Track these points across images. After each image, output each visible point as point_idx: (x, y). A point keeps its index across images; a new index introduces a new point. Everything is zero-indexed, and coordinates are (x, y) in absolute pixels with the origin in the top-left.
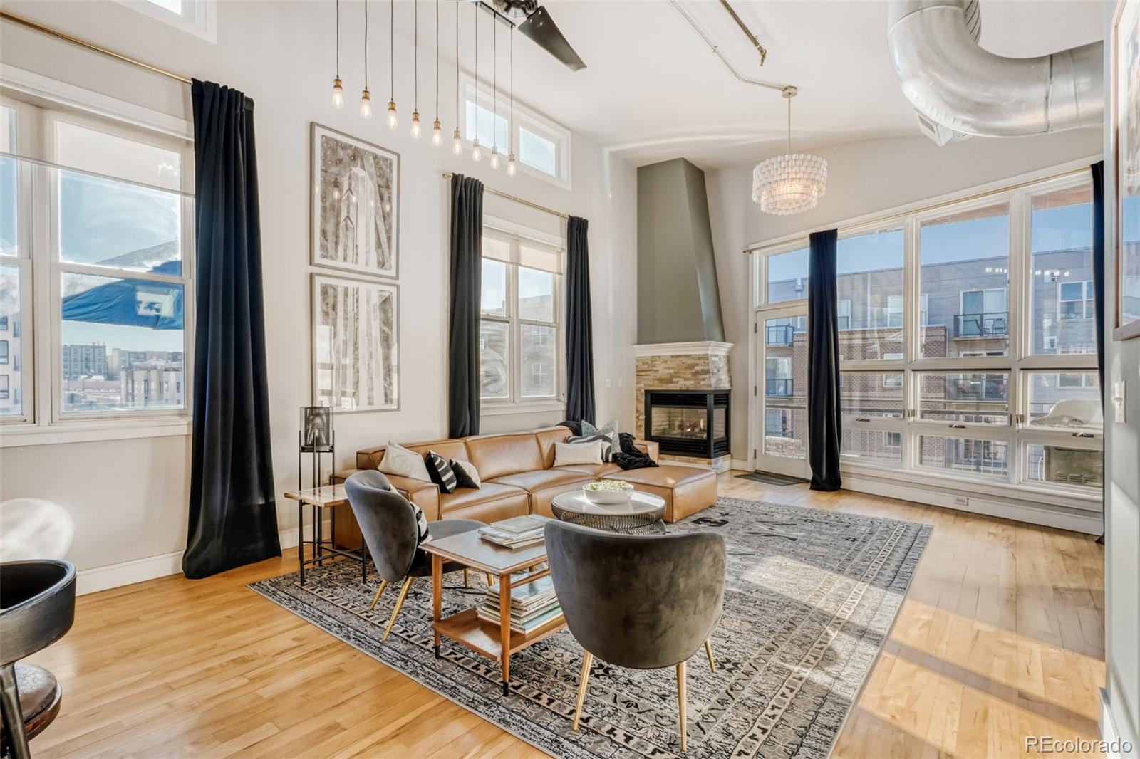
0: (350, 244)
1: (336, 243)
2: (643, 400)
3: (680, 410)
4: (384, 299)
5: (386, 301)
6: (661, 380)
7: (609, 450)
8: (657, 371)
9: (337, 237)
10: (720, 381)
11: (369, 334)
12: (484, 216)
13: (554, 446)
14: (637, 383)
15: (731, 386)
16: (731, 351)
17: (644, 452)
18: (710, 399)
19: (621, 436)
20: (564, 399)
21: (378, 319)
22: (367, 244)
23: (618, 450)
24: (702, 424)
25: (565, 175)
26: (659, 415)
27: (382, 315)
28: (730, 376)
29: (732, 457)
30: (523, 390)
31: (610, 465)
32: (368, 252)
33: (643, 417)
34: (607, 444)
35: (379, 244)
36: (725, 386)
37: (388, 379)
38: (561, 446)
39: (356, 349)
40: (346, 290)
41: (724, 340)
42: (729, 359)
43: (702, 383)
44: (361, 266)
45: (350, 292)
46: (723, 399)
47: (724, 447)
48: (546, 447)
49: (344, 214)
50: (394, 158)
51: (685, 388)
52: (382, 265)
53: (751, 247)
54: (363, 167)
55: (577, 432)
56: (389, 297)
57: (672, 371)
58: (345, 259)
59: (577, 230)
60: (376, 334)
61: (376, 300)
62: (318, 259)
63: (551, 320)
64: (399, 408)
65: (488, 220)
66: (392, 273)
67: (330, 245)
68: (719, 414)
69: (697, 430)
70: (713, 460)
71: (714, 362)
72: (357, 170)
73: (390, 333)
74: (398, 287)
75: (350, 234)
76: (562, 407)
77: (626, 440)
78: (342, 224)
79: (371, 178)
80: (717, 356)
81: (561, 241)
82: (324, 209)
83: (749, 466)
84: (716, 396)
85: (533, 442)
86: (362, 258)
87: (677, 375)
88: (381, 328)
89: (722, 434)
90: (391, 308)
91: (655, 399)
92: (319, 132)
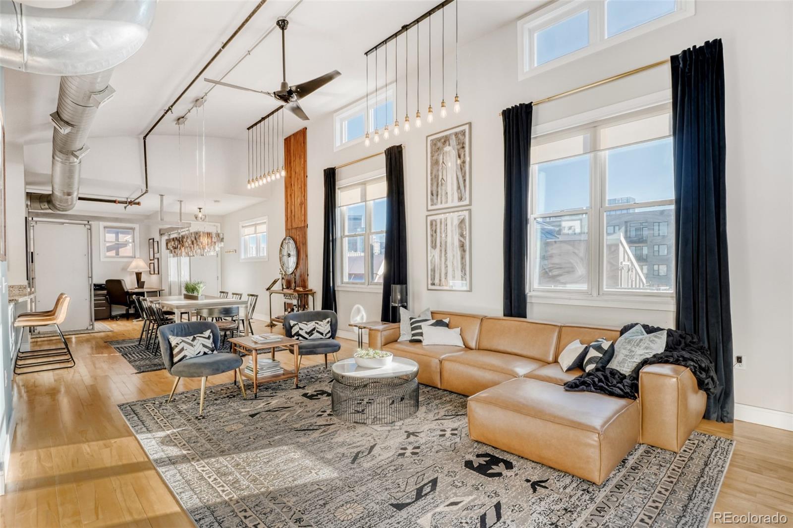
0: (444, 193)
1: (437, 195)
4: (460, 220)
5: (462, 222)
9: (438, 192)
11: (453, 244)
21: (458, 234)
22: (452, 189)
27: (460, 231)
32: (453, 194)
35: (459, 188)
37: (463, 271)
39: (446, 253)
40: (441, 220)
44: (449, 204)
45: (443, 221)
49: (440, 177)
50: (467, 127)
52: (460, 199)
54: (449, 145)
56: (464, 219)
58: (441, 203)
60: (457, 243)
61: (456, 222)
62: (429, 207)
64: (471, 290)
66: (467, 202)
67: (435, 197)
72: (446, 149)
73: (465, 242)
74: (470, 210)
75: (443, 188)
78: (440, 183)
79: (454, 148)
82: (432, 179)
86: (450, 199)
88: (459, 239)
90: (465, 225)
92: (429, 140)
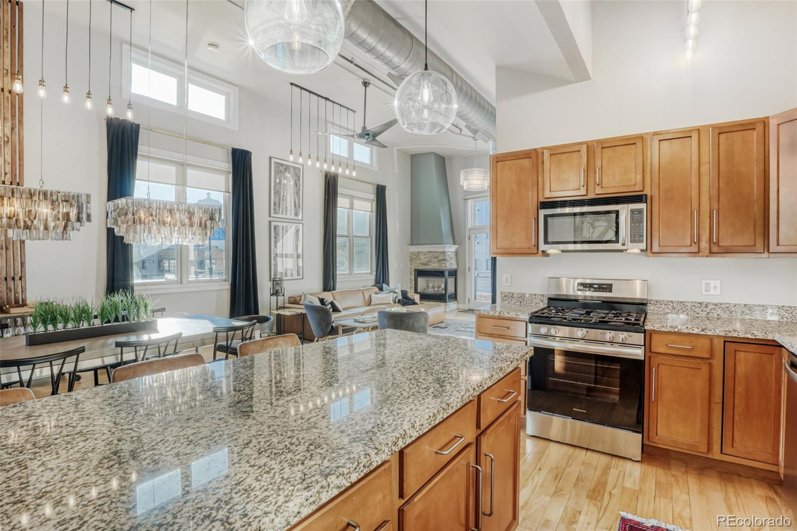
0: (284, 207)
1: (279, 207)
2: (413, 274)
3: (433, 279)
4: (297, 230)
6: (423, 264)
7: (396, 297)
8: (420, 259)
9: (279, 204)
10: (451, 265)
12: (339, 188)
13: (370, 296)
14: (411, 265)
15: (458, 266)
16: (457, 249)
17: (412, 298)
18: (446, 274)
19: (402, 291)
20: (374, 273)
21: (295, 239)
22: (291, 205)
23: (400, 297)
24: (443, 286)
25: (375, 164)
26: (422, 281)
27: (297, 237)
28: (457, 262)
29: (458, 302)
30: (355, 269)
31: (396, 304)
32: (291, 210)
33: (413, 282)
34: (395, 295)
35: (295, 206)
36: (454, 267)
37: (298, 265)
38: (373, 296)
40: (283, 227)
41: (454, 244)
42: (456, 253)
43: (443, 265)
44: (288, 216)
45: (284, 227)
46: (454, 273)
47: (454, 297)
48: (367, 296)
49: (282, 194)
50: (301, 167)
51: (434, 268)
52: (296, 214)
53: (468, 197)
54: (289, 173)
55: (381, 289)
56: (299, 229)
57: (428, 259)
58: (282, 214)
59: (381, 192)
61: (294, 231)
62: (273, 215)
63: (368, 235)
64: (303, 278)
65: (340, 190)
66: (300, 218)
67: (277, 208)
68: (451, 281)
69: (440, 289)
70: (448, 304)
71: (448, 255)
72: (287, 174)
74: (303, 224)
75: (284, 202)
76: (373, 277)
77: (404, 293)
78: (281, 198)
79: (292, 177)
80: (450, 252)
81: (373, 196)
82: (275, 193)
83: (466, 307)
84: (449, 272)
85: (361, 294)
86: (289, 213)
87: (430, 261)
89: (453, 291)
90: (300, 234)
91: (420, 273)
92: (273, 160)
